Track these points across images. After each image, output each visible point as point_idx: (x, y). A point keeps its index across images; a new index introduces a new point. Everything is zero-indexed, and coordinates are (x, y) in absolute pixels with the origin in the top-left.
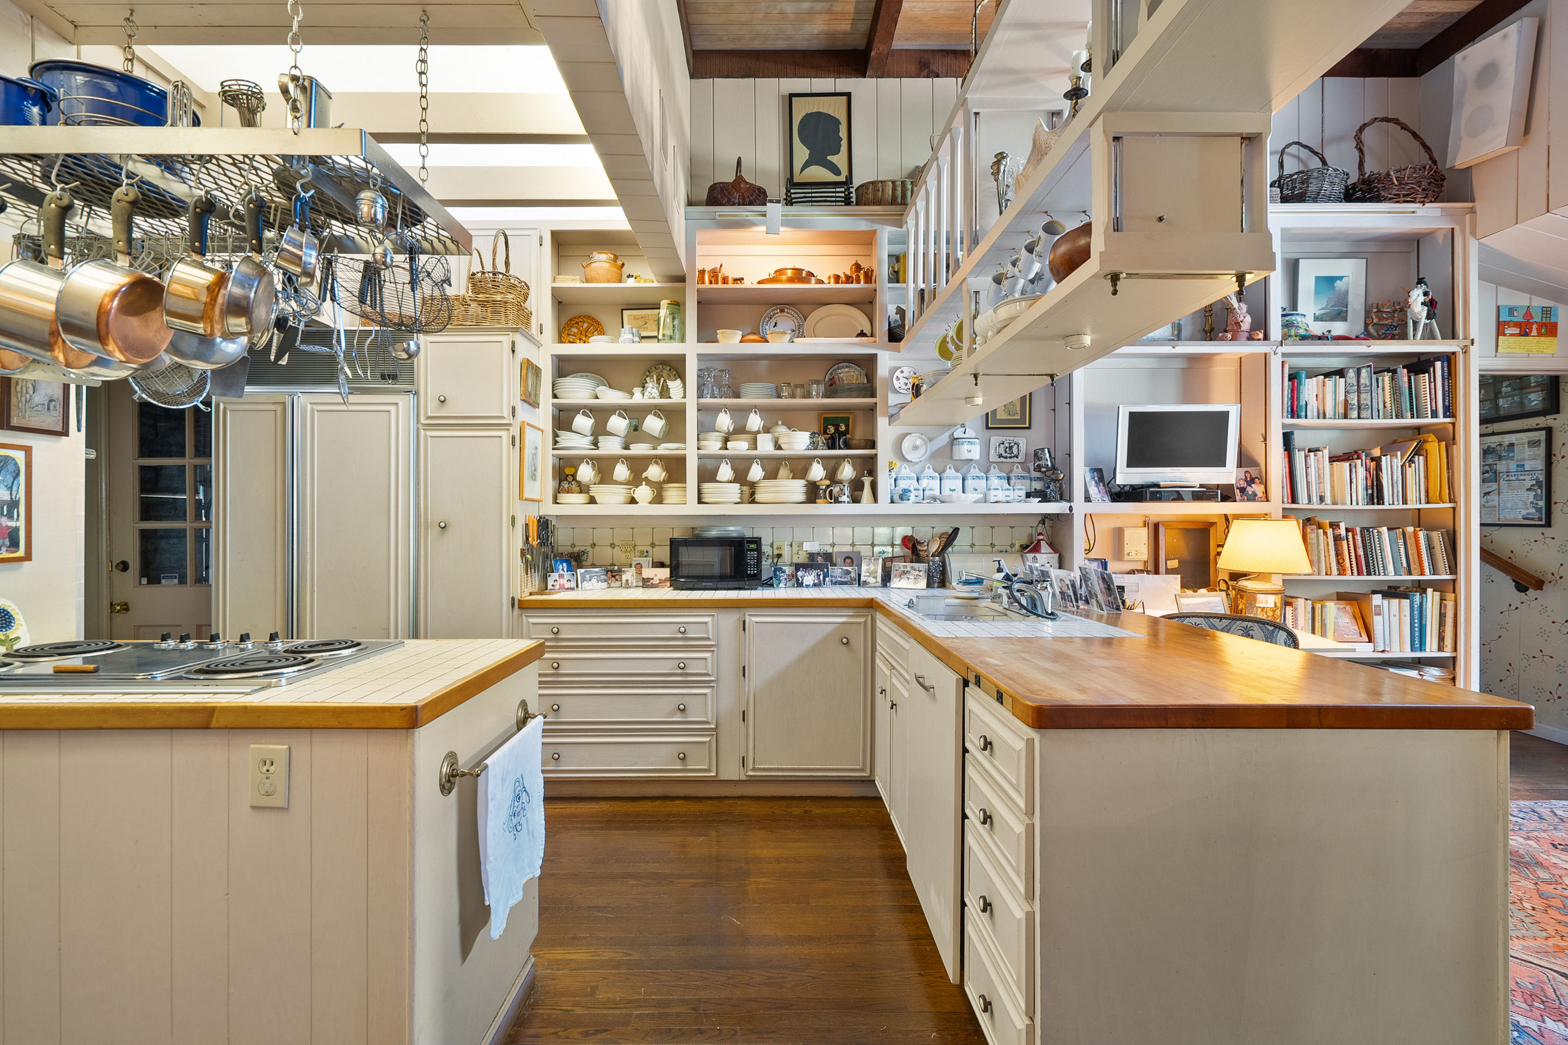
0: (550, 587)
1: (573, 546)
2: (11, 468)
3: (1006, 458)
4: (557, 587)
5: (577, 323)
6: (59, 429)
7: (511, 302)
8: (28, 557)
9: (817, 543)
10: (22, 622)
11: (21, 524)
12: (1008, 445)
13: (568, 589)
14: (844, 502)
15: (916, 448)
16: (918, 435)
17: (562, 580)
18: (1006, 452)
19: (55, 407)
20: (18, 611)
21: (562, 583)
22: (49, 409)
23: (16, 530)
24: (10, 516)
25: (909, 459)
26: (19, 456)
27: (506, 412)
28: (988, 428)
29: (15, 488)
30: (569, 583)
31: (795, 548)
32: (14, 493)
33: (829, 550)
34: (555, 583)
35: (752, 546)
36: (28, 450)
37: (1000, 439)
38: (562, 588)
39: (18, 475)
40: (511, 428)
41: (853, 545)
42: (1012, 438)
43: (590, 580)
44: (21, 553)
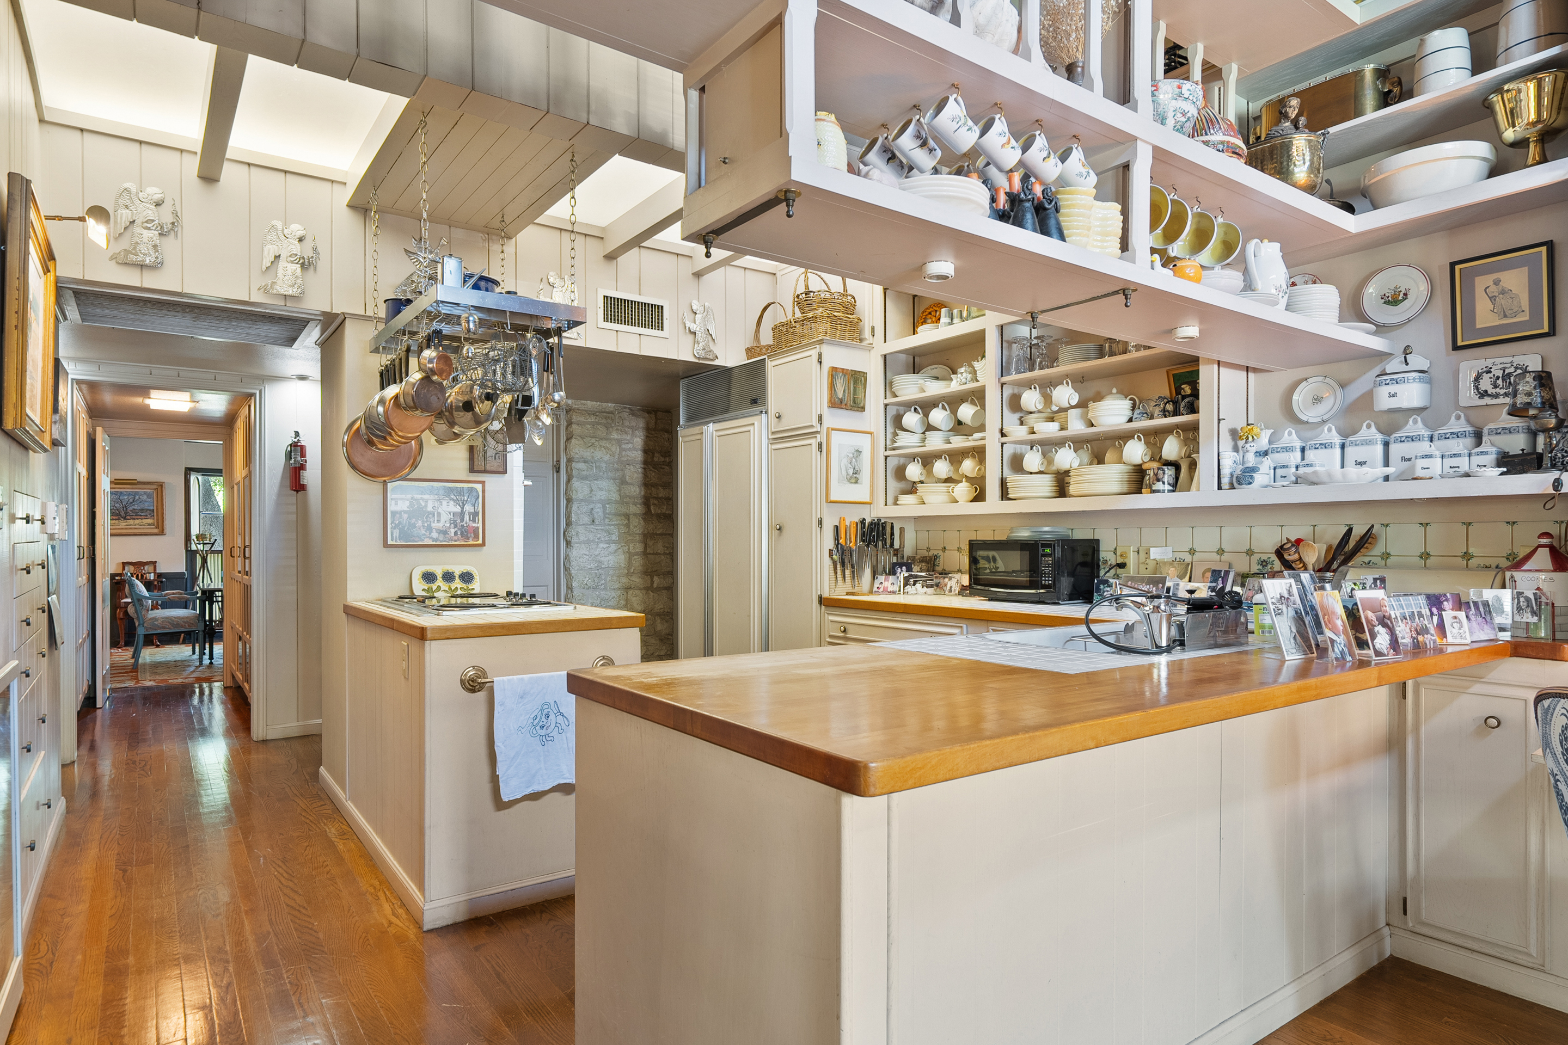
0: (875, 589)
1: (928, 549)
2: (475, 494)
3: (1496, 396)
4: (881, 590)
5: (930, 313)
6: (501, 469)
7: (821, 316)
8: (483, 544)
9: (1170, 549)
10: (478, 580)
11: (480, 525)
12: (1500, 373)
13: (890, 592)
14: (1164, 491)
15: (1317, 400)
16: (1320, 379)
17: (886, 583)
18: (1496, 386)
19: (499, 457)
20: (477, 574)
21: (886, 586)
22: (495, 459)
23: (478, 528)
24: (474, 521)
25: (1304, 418)
26: (479, 487)
27: (815, 421)
28: (1456, 348)
29: (476, 505)
30: (892, 586)
31: (1142, 554)
32: (476, 508)
33: (1188, 558)
34: (880, 586)
35: (1048, 550)
36: (483, 483)
37: (1481, 364)
38: (886, 591)
39: (478, 497)
40: (818, 436)
41: (1221, 551)
42: (1509, 359)
43: (914, 585)
44: (480, 542)
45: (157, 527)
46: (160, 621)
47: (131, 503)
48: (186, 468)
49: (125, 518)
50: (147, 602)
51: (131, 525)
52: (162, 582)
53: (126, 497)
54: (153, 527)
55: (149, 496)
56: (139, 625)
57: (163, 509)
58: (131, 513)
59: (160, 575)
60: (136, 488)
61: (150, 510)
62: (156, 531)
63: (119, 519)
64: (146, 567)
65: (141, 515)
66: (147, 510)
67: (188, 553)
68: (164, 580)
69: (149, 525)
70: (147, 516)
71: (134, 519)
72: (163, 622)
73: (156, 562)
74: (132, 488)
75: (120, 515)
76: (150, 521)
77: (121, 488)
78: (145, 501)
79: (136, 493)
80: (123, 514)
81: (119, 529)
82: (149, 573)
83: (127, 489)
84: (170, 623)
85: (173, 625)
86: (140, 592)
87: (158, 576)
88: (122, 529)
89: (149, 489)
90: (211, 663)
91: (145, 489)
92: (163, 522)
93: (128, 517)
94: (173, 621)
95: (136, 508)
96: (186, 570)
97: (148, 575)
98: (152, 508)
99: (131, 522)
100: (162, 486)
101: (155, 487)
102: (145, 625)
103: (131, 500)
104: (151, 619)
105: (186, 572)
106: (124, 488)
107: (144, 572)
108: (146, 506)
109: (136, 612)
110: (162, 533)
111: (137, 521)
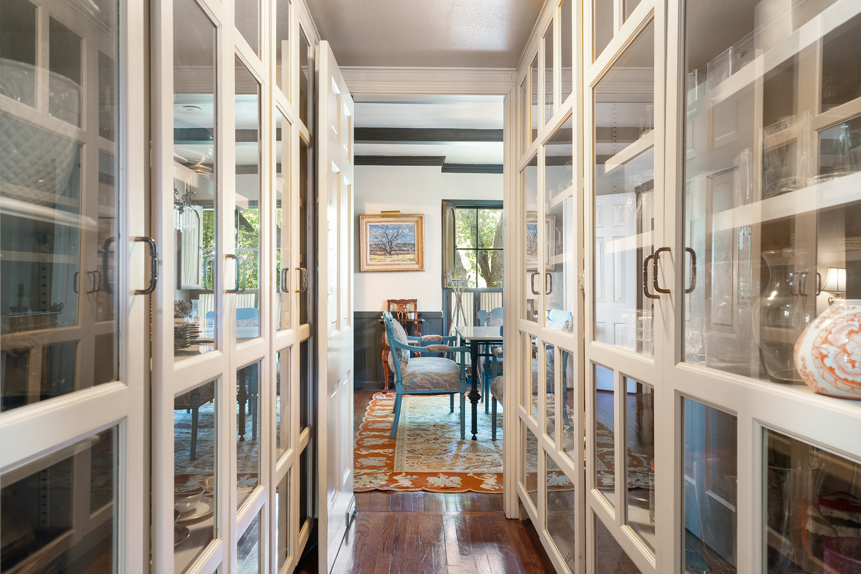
45: (418, 263)
46: (419, 378)
47: (395, 237)
48: (443, 201)
49: (390, 254)
50: (405, 353)
51: (395, 261)
52: (421, 322)
53: (391, 231)
54: (414, 262)
55: (411, 229)
56: (397, 382)
57: (422, 243)
58: (395, 248)
59: (420, 315)
60: (400, 221)
61: (411, 244)
62: (416, 267)
63: (385, 254)
64: (408, 306)
65: (403, 250)
66: (409, 244)
67: (445, 291)
68: (423, 320)
69: (411, 260)
70: (409, 251)
71: (398, 254)
72: (422, 379)
73: (416, 300)
74: (396, 221)
75: (386, 250)
76: (411, 256)
77: (387, 222)
78: (408, 235)
79: (400, 227)
80: (388, 249)
81: (385, 265)
82: (410, 312)
83: (391, 222)
84: (429, 381)
85: (432, 383)
86: (399, 339)
87: (418, 315)
88: (388, 265)
89: (410, 221)
90: (474, 438)
91: (407, 221)
92: (423, 256)
93: (393, 252)
94: (433, 379)
95: (399, 242)
96: (443, 310)
97: (409, 314)
98: (413, 242)
99: (395, 257)
100: (421, 217)
101: (416, 219)
102: (403, 382)
103: (395, 235)
104: (409, 375)
105: (442, 311)
106: (389, 222)
107: (406, 310)
108: (408, 240)
109: (395, 364)
110: (421, 269)
111: (400, 257)
